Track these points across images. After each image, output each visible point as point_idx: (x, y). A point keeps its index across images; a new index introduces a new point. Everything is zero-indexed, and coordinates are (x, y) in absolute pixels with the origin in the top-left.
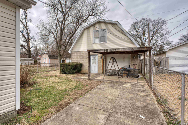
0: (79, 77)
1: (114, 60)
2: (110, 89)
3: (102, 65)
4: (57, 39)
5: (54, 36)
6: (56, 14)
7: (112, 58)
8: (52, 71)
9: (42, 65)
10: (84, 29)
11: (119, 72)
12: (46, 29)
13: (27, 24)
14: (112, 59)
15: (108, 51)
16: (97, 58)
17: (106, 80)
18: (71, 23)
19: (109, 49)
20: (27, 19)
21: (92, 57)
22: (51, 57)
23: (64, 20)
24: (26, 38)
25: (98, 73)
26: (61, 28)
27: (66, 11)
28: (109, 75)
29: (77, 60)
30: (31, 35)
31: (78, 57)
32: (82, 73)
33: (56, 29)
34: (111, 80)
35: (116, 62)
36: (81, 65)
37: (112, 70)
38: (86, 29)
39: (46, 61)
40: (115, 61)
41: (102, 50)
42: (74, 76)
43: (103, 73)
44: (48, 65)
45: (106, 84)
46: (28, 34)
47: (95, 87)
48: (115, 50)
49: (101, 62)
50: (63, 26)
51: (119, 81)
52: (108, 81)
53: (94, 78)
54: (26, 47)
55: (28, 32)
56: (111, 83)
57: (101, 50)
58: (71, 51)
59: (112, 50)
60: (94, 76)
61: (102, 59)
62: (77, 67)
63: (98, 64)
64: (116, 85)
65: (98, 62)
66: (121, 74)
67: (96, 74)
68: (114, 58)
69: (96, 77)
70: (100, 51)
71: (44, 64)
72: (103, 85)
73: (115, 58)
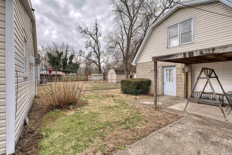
0: (142, 101)
1: (211, 74)
2: (198, 141)
3: (184, 83)
4: (123, 49)
5: (121, 47)
6: (123, 20)
7: (203, 69)
8: (115, 89)
9: (109, 81)
10: (153, 28)
11: (225, 98)
12: (112, 40)
13: (98, 39)
14: (205, 72)
15: (195, 55)
16: (175, 72)
17: (191, 112)
18: (140, 26)
19: (197, 51)
20: (97, 34)
21: (167, 70)
22: (118, 72)
23: (132, 25)
24: (97, 54)
25: (177, 97)
26: (128, 35)
27: (134, 13)
28: (199, 103)
29: (143, 76)
30: (101, 50)
31: (144, 71)
32: (150, 95)
33: (121, 37)
34: (203, 115)
35: (216, 77)
36: (149, 82)
37: (206, 93)
38: (157, 26)
39: (113, 77)
40: (213, 75)
41: (181, 54)
42: (136, 99)
43: (186, 96)
44: (115, 82)
45: (189, 124)
46: (99, 49)
47: (160, 128)
48: (211, 52)
49: (183, 78)
50: (130, 33)
51: (223, 120)
52: (196, 118)
53: (167, 105)
54: (98, 63)
55: (98, 47)
56: (202, 123)
57: (177, 54)
58: (136, 63)
59: (204, 52)
60: (168, 101)
61: (184, 72)
62: (142, 86)
63: (177, 81)
64: (215, 134)
65: (177, 78)
66: (229, 103)
67: (172, 98)
68: (210, 69)
69: (171, 105)
70: (175, 58)
71: (111, 80)
72: (180, 127)
73: (213, 70)
